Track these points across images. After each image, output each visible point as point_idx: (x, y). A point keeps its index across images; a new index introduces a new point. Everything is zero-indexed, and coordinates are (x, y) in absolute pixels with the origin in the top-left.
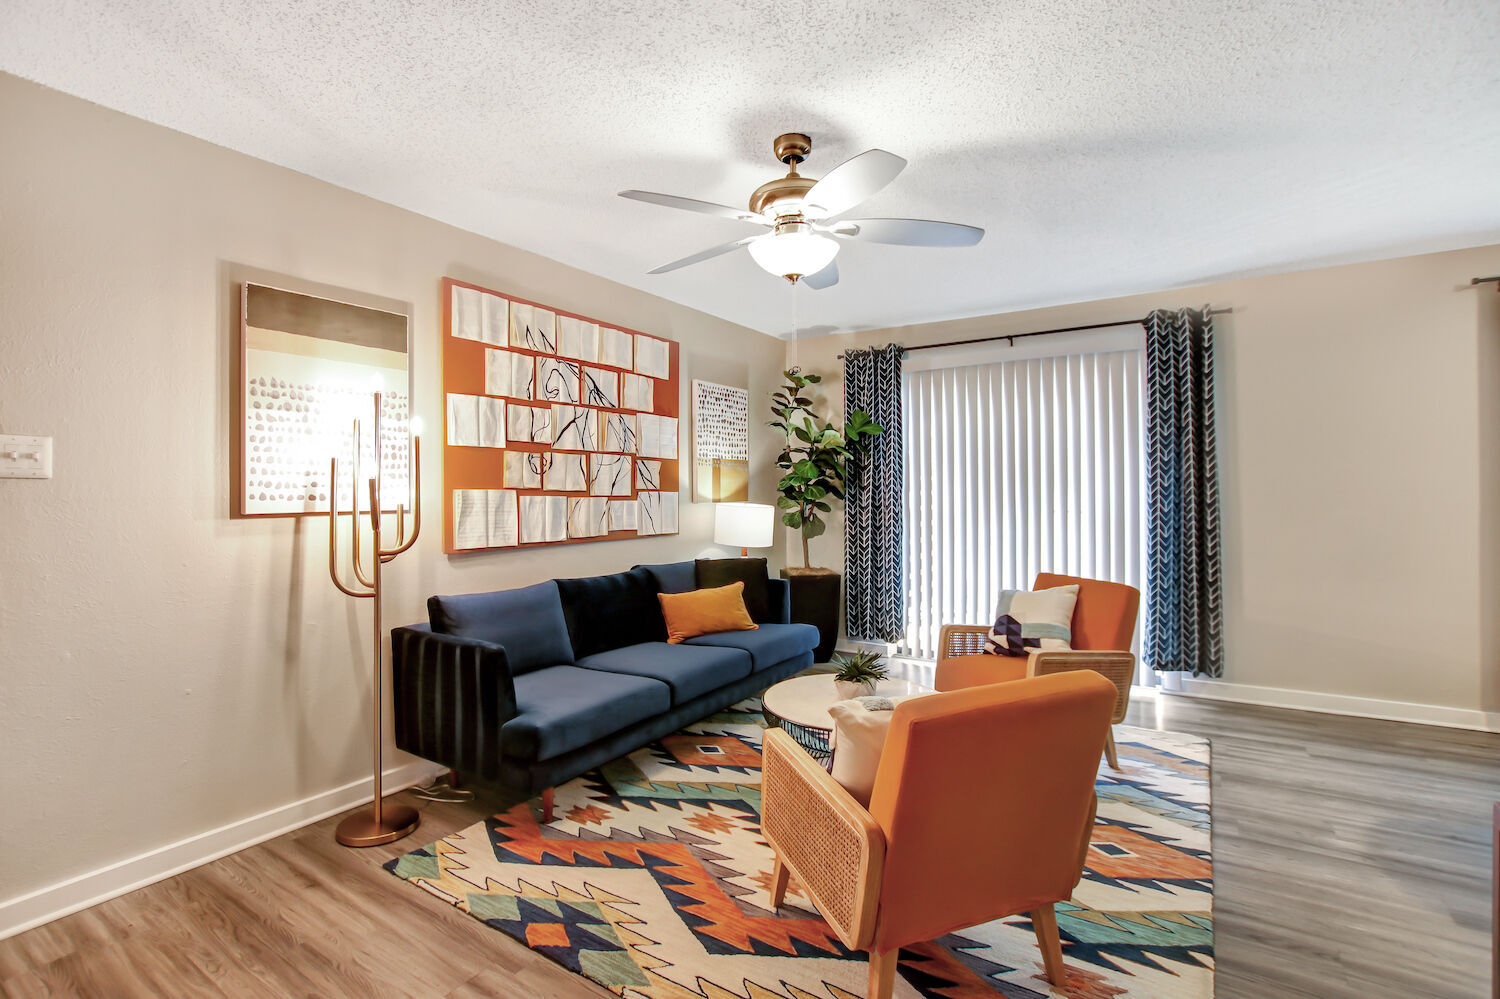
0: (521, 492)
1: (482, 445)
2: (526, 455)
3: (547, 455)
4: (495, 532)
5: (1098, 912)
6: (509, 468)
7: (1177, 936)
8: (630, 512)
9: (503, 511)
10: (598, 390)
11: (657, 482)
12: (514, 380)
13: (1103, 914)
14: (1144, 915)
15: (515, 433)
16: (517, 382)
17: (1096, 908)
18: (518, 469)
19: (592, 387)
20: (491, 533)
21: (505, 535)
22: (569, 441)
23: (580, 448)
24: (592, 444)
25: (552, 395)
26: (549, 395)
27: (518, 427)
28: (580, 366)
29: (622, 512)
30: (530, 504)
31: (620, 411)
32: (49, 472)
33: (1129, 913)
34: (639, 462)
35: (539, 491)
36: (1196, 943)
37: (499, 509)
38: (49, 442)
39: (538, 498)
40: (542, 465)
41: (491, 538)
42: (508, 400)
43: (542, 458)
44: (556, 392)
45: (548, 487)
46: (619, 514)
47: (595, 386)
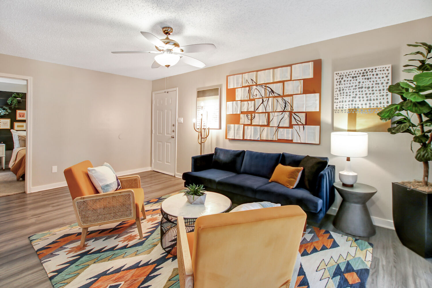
0: (244, 125)
1: (234, 113)
2: (246, 115)
3: (253, 114)
4: (237, 135)
5: (91, 264)
6: (241, 119)
7: (64, 275)
8: (288, 133)
9: (239, 130)
10: (273, 91)
11: (303, 122)
12: (242, 95)
13: (89, 265)
14: (79, 274)
15: (243, 109)
16: (243, 96)
17: (92, 265)
18: (244, 119)
19: (270, 90)
20: (236, 135)
21: (239, 136)
22: (261, 110)
23: (265, 111)
24: (269, 109)
25: (255, 96)
26: (254, 97)
27: (244, 107)
28: (265, 85)
29: (284, 132)
30: (247, 129)
31: (282, 96)
32: (182, 122)
33: (83, 271)
34: (293, 114)
35: (251, 125)
36: (57, 277)
37: (238, 129)
38: (182, 118)
39: (250, 127)
40: (252, 117)
41: (235, 137)
42: (241, 101)
43: (252, 115)
44: (256, 95)
45: (253, 124)
46: (282, 133)
47: (272, 90)
